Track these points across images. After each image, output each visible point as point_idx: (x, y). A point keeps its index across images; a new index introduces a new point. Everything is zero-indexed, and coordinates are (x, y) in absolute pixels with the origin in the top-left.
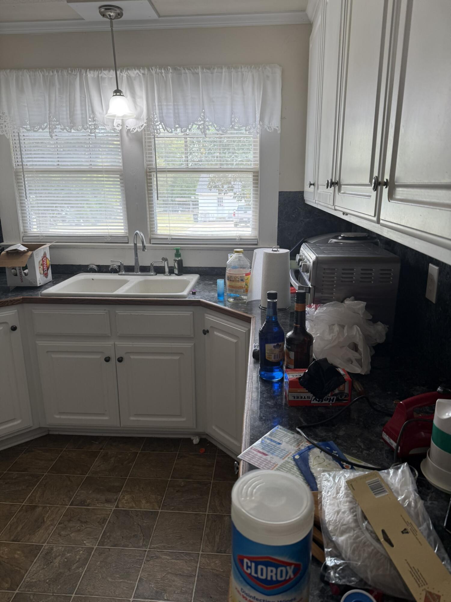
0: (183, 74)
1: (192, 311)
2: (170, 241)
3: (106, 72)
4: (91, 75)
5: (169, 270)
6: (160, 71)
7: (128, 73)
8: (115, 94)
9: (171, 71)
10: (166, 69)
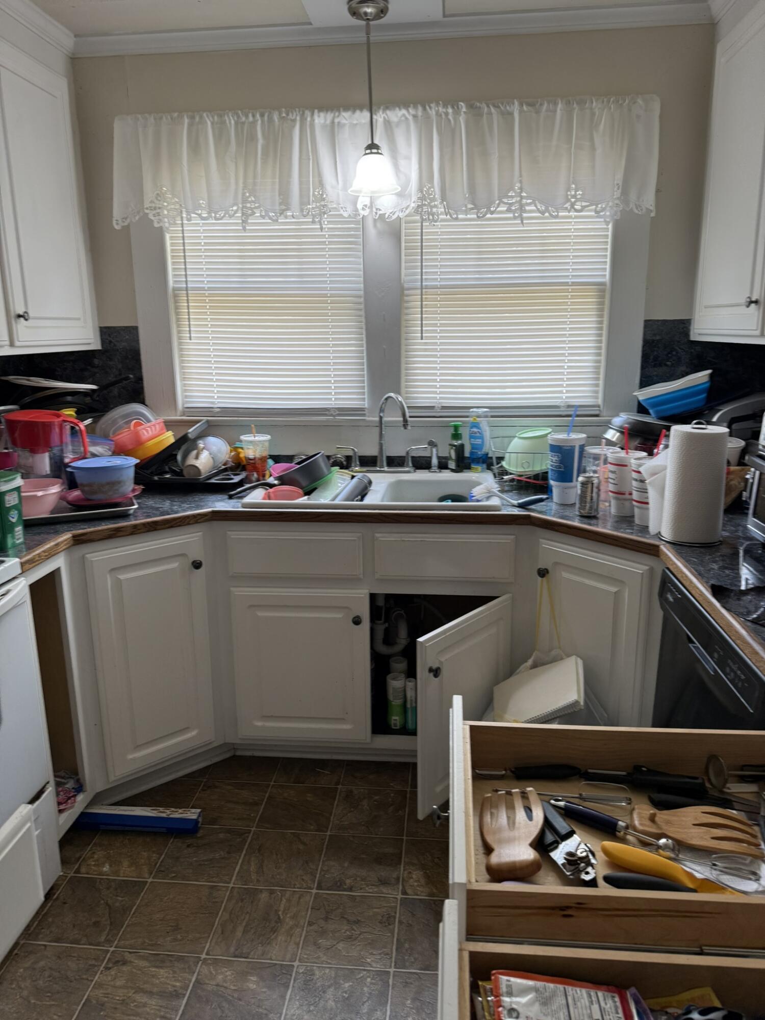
0: (485, 116)
1: (514, 535)
2: (439, 412)
3: (346, 114)
4: (320, 119)
5: (439, 462)
6: (444, 110)
7: (387, 114)
8: (368, 151)
9: (464, 109)
10: (456, 107)
